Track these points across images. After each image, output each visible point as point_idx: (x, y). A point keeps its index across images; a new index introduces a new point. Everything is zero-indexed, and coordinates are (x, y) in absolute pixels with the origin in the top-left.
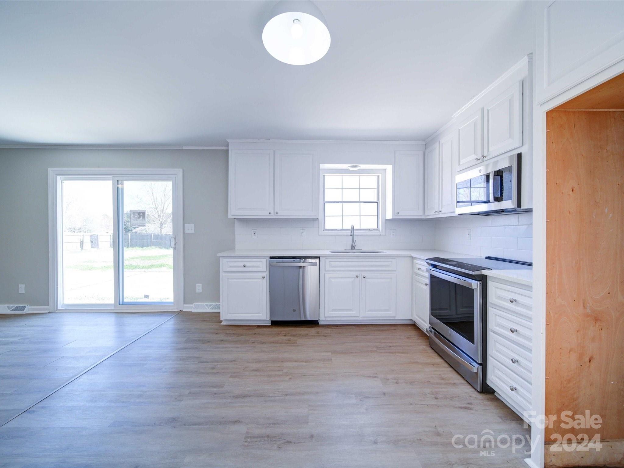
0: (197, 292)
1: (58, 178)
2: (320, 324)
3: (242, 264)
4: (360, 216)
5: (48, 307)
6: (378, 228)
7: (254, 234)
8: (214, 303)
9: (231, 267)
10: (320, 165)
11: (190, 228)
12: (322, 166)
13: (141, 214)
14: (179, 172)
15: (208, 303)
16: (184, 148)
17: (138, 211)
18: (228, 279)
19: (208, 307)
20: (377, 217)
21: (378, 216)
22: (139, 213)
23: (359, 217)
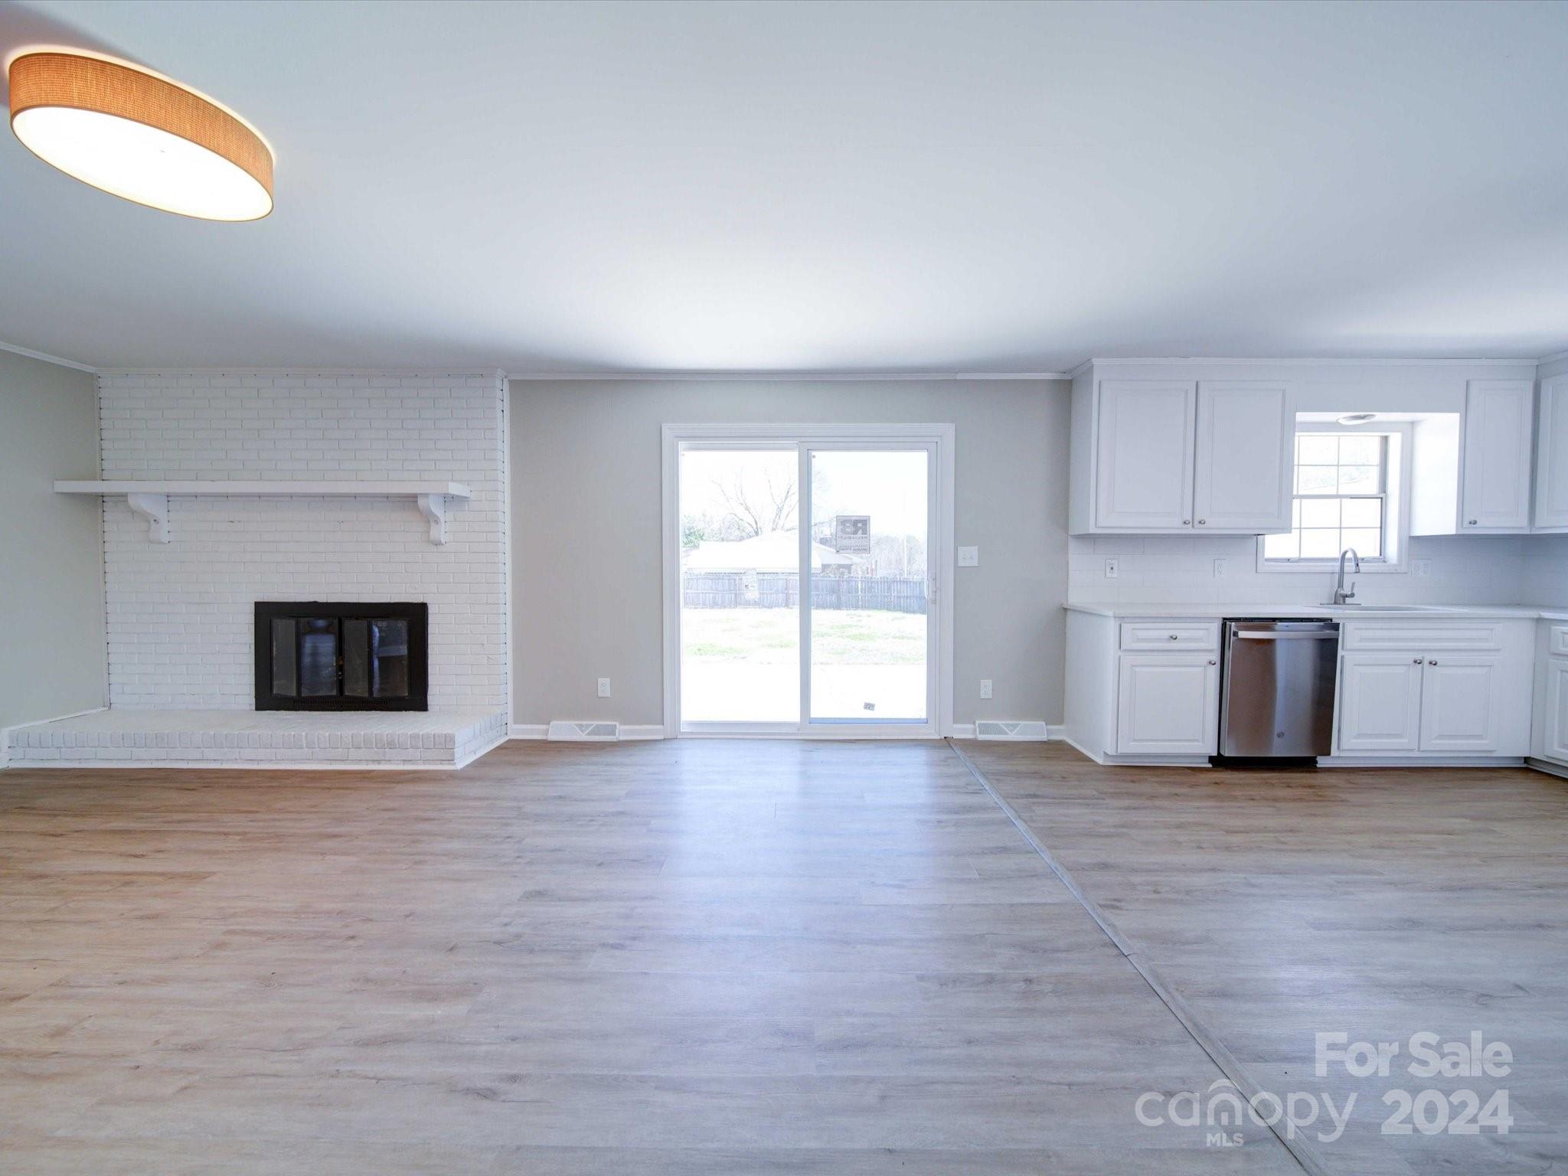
0: (983, 697)
1: (682, 444)
2: (1318, 766)
3: (1166, 634)
4: (1340, 528)
5: (659, 727)
6: (1381, 555)
7: (1112, 568)
8: (1020, 722)
9: (1139, 640)
10: (1297, 414)
11: (970, 556)
12: (1301, 417)
13: (860, 525)
14: (947, 430)
15: (1008, 722)
16: (960, 377)
17: (853, 518)
18: (1133, 666)
19: (1011, 731)
20: (1379, 530)
21: (1381, 528)
22: (855, 523)
23: (1339, 530)
